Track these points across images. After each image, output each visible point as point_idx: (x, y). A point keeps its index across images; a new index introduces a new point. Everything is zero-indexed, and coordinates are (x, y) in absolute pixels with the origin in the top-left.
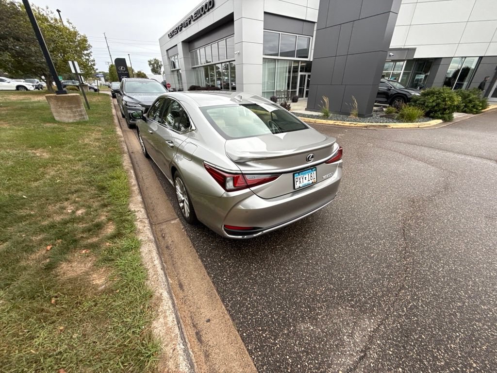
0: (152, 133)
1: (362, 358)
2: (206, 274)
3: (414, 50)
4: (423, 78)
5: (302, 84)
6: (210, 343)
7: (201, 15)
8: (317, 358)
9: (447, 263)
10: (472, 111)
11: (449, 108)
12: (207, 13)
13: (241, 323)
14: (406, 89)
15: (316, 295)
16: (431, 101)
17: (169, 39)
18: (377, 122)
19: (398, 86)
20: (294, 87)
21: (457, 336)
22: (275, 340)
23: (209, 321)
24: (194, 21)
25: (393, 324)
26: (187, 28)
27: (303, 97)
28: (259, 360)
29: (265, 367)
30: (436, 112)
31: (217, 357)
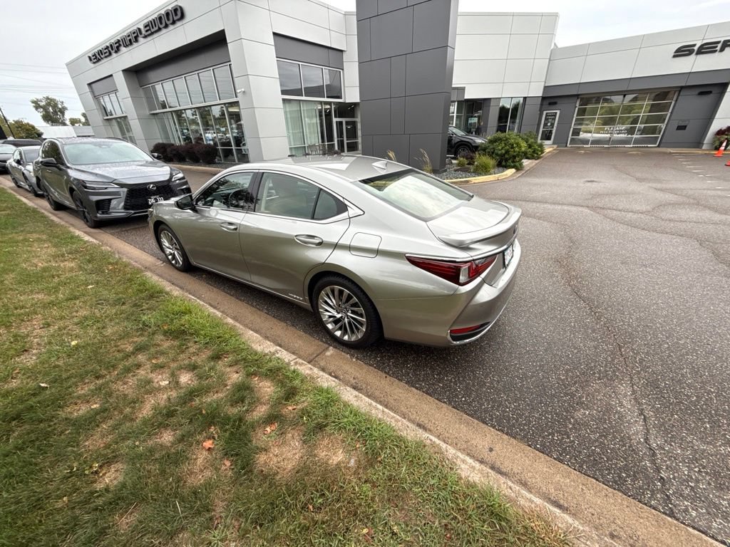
0: (236, 229)
1: (645, 420)
2: (437, 401)
3: (463, 89)
4: (477, 121)
5: (340, 134)
6: (516, 470)
7: (160, 29)
8: (615, 437)
9: (630, 314)
10: (533, 156)
11: (518, 155)
12: (171, 27)
13: (524, 437)
14: (467, 135)
15: (563, 380)
16: (500, 148)
17: (93, 65)
18: (457, 178)
19: (457, 132)
20: (330, 138)
21: (686, 372)
22: (568, 438)
23: (491, 450)
24: (145, 37)
25: (640, 381)
26: (130, 47)
27: (344, 152)
28: (574, 463)
29: (585, 467)
30: (506, 160)
31: (537, 481)
